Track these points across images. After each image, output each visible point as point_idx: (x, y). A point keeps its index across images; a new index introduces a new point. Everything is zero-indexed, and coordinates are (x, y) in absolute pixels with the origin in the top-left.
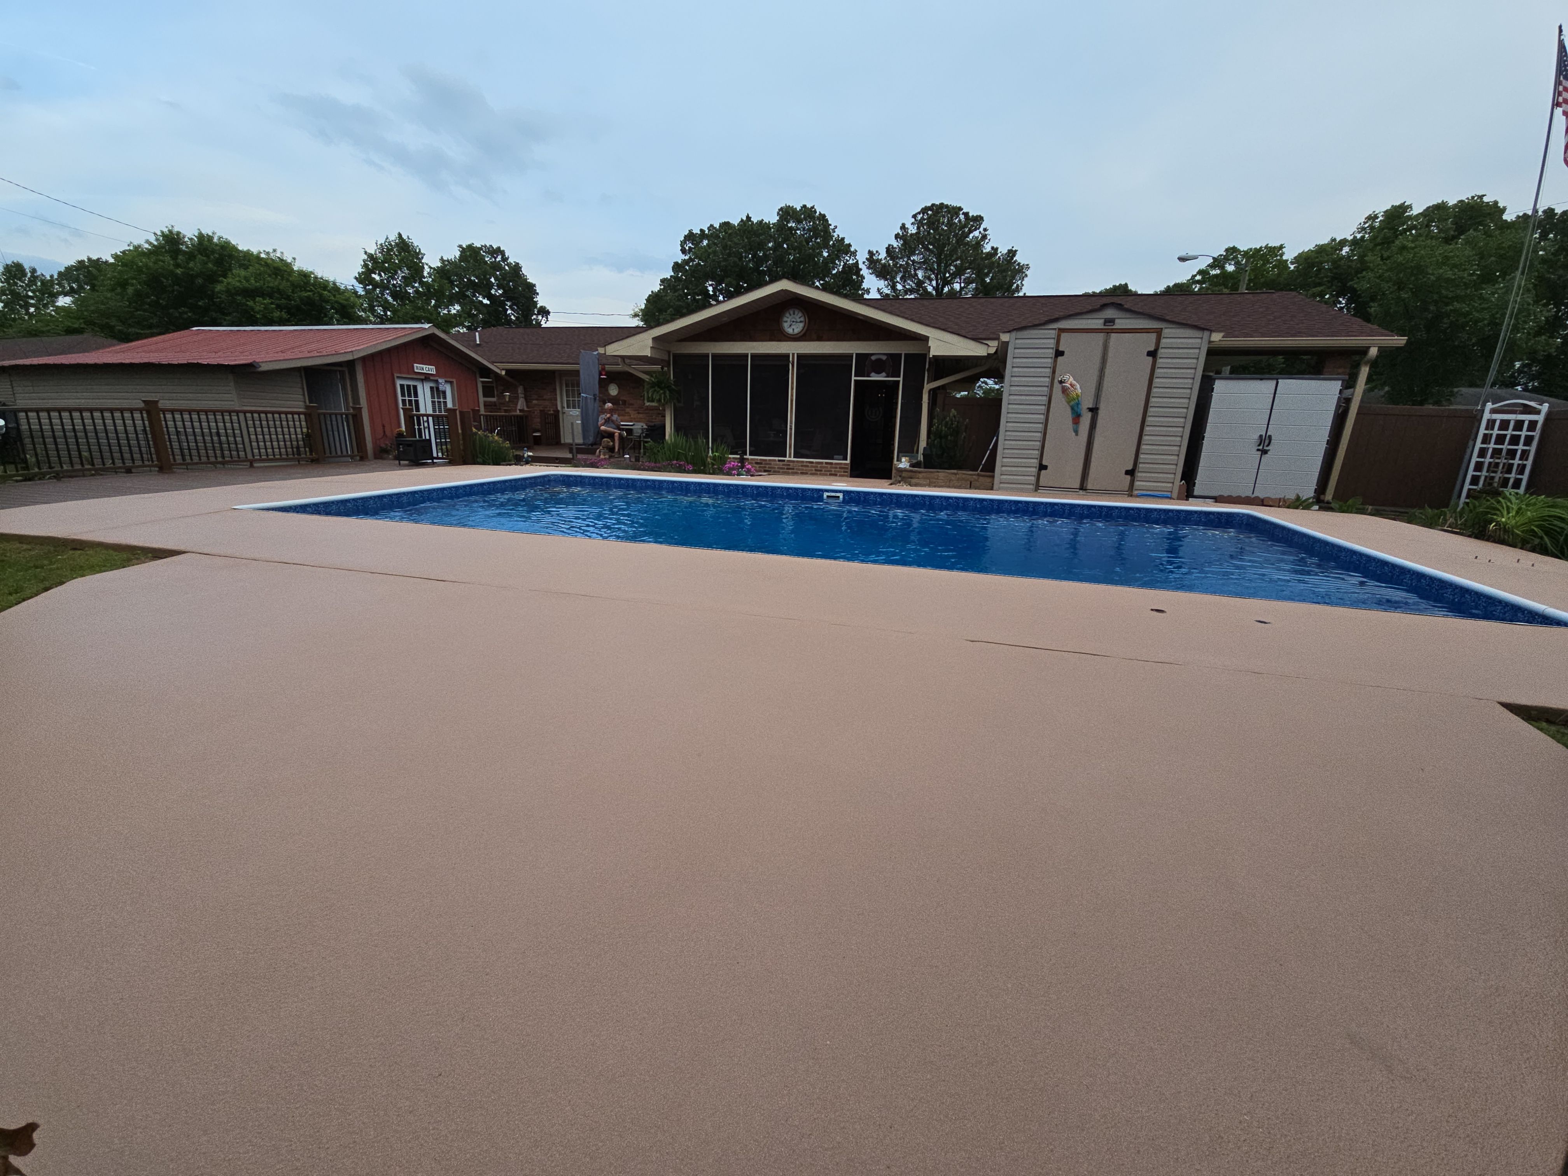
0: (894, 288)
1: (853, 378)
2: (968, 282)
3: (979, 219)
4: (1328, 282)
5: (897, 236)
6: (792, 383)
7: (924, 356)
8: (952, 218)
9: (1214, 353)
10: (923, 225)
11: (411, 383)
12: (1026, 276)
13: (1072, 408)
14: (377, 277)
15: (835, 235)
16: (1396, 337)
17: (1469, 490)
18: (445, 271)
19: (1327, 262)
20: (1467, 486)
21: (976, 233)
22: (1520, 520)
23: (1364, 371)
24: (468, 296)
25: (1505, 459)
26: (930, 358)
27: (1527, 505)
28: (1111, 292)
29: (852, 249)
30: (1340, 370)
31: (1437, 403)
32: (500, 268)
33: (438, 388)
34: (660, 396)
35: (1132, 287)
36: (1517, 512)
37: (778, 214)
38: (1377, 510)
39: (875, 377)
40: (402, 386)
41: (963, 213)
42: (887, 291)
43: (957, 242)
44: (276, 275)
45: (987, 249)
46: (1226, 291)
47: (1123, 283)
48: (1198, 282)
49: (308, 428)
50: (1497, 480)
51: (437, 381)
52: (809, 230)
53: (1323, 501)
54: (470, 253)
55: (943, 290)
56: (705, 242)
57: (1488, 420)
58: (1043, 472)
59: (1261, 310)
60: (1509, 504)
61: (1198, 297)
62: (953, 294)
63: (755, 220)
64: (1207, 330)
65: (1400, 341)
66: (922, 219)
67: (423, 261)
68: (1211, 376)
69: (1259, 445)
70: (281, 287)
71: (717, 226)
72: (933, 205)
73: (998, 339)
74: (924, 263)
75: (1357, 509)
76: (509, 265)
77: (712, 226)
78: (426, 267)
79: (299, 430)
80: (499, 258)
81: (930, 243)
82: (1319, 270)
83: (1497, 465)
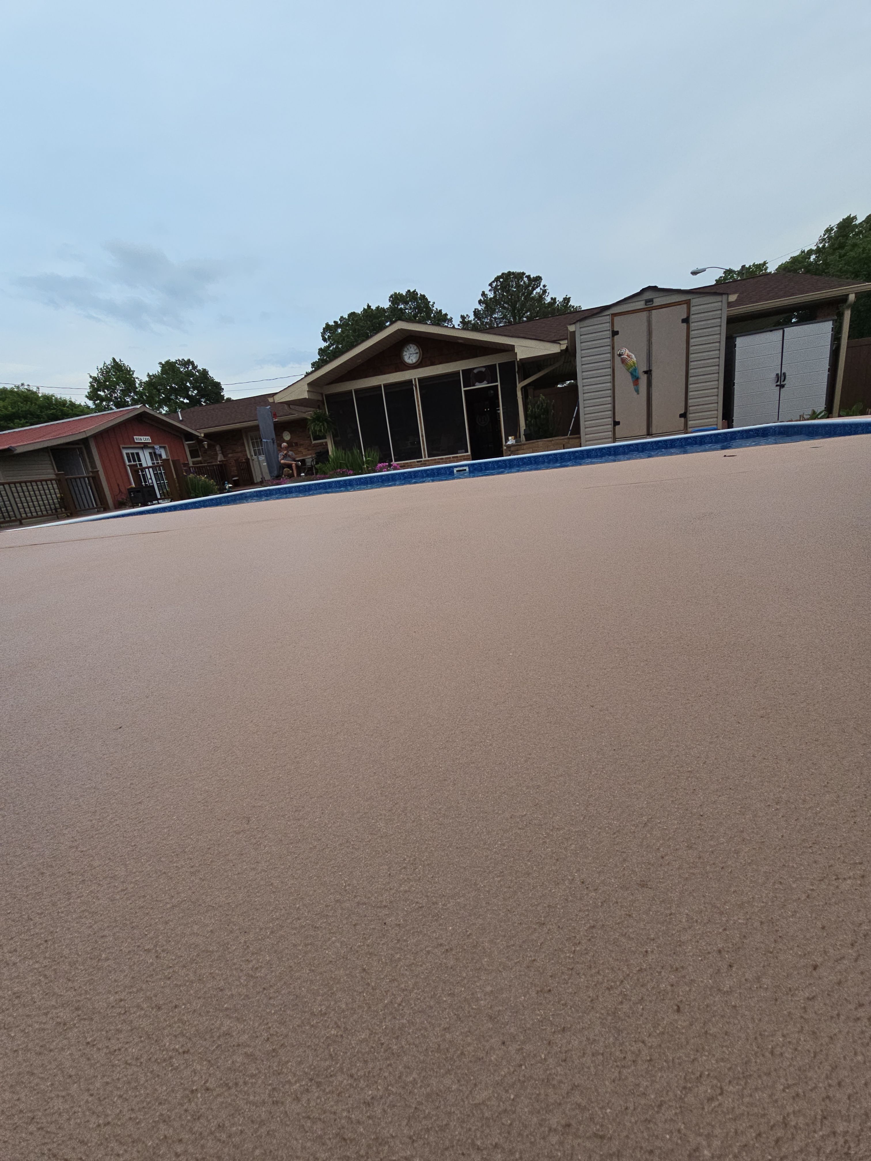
1: (463, 389)
3: (538, 279)
5: (480, 302)
6: (418, 401)
7: (513, 361)
8: (518, 281)
9: (732, 319)
10: (498, 290)
11: (135, 451)
13: (632, 374)
14: (102, 393)
15: (434, 309)
18: (153, 383)
21: (538, 290)
23: (847, 314)
24: (172, 399)
26: (518, 362)
29: (449, 317)
30: (830, 314)
32: (193, 375)
33: (155, 453)
34: (321, 427)
37: (390, 300)
39: (479, 386)
40: (127, 454)
41: (526, 277)
43: (525, 298)
44: (26, 401)
45: (548, 300)
49: (60, 494)
51: (153, 448)
52: (415, 308)
54: (169, 367)
56: (339, 331)
58: (617, 427)
63: (373, 307)
64: (724, 294)
66: (497, 286)
67: (134, 376)
68: (733, 336)
69: (777, 382)
70: (31, 409)
71: (346, 316)
72: (503, 274)
74: (503, 318)
75: (860, 413)
76: (198, 371)
77: (342, 317)
78: (137, 380)
79: (54, 496)
80: (190, 368)
81: (505, 303)
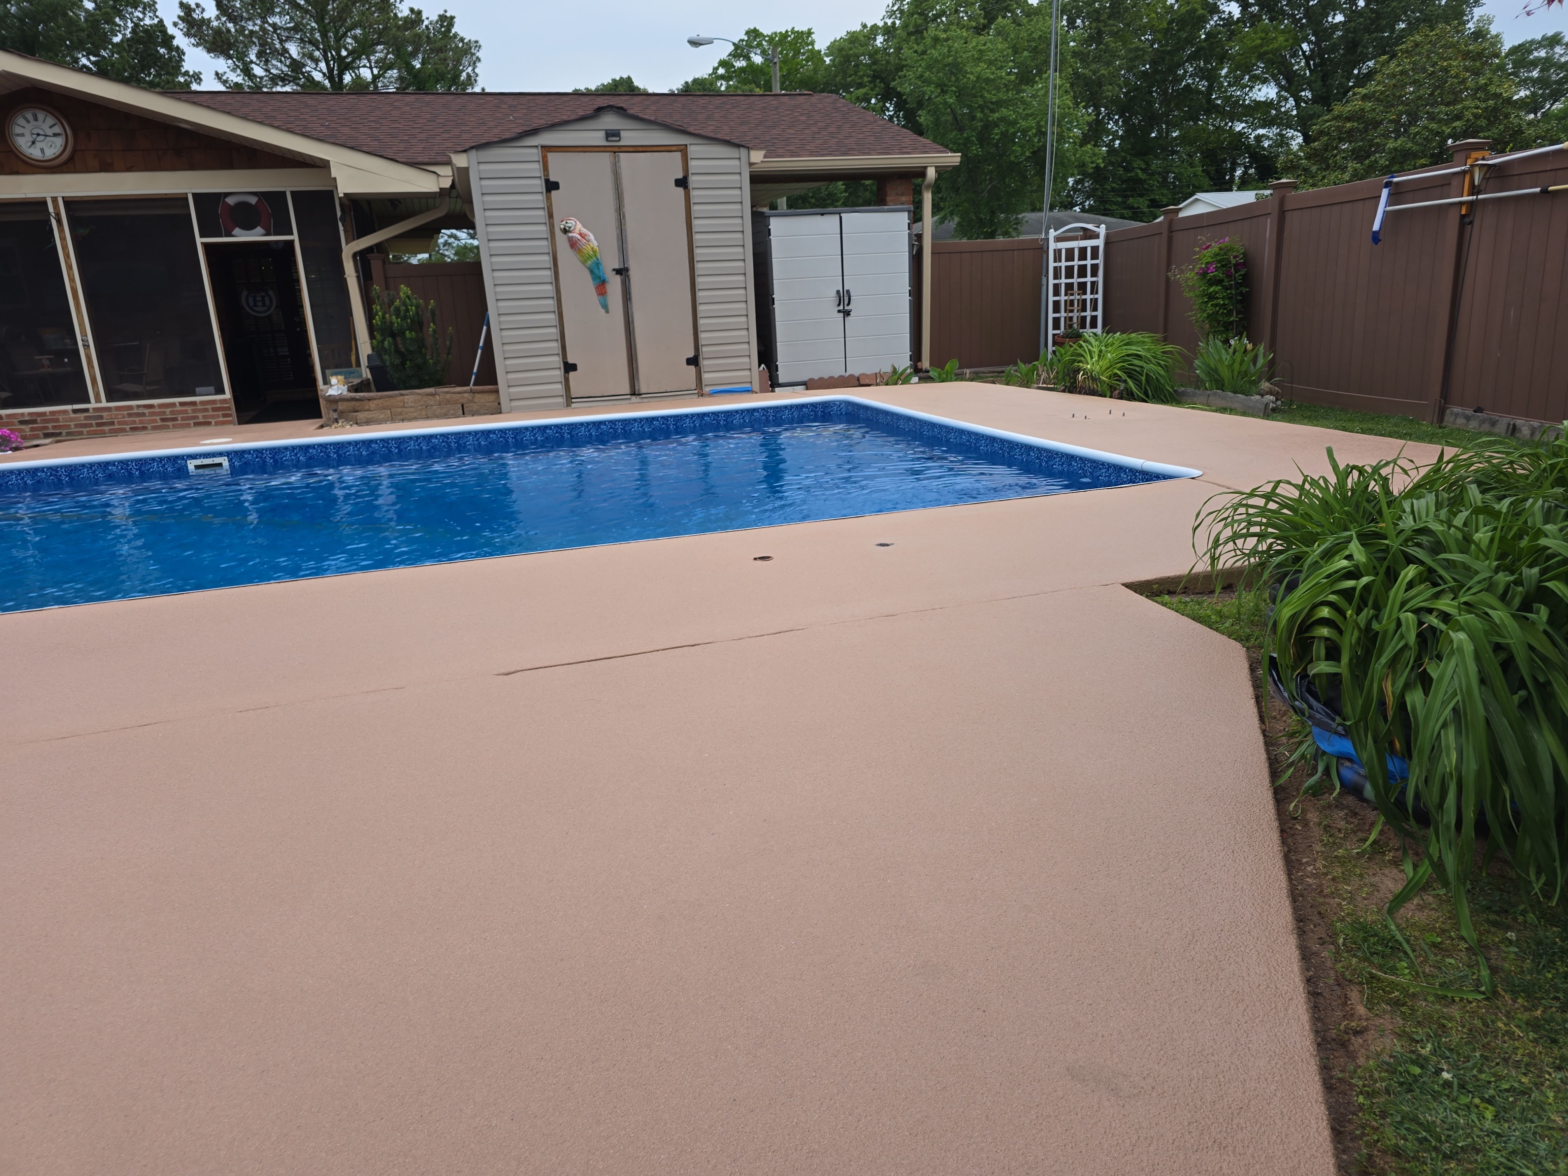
0: (247, 72)
1: (198, 240)
2: (385, 66)
4: (870, 82)
7: (328, 195)
9: (758, 179)
12: (479, 59)
16: (950, 154)
17: (1054, 335)
19: (863, 54)
20: (1051, 332)
22: (1104, 363)
23: (928, 198)
25: (1079, 294)
26: (340, 198)
27: (1106, 346)
28: (611, 90)
30: (904, 199)
31: (1006, 234)
35: (638, 83)
36: (1099, 356)
38: (976, 373)
39: (242, 236)
42: (236, 78)
46: (758, 91)
47: (625, 76)
48: (722, 77)
50: (1075, 320)
53: (920, 370)
55: (341, 79)
57: (1055, 250)
58: (572, 374)
59: (802, 118)
60: (1090, 347)
61: (724, 99)
62: (360, 87)
64: (743, 146)
65: (954, 159)
68: (763, 213)
73: (449, 163)
75: (956, 375)
82: (857, 66)
83: (1072, 302)
